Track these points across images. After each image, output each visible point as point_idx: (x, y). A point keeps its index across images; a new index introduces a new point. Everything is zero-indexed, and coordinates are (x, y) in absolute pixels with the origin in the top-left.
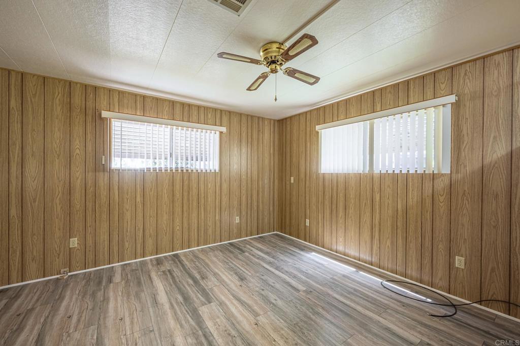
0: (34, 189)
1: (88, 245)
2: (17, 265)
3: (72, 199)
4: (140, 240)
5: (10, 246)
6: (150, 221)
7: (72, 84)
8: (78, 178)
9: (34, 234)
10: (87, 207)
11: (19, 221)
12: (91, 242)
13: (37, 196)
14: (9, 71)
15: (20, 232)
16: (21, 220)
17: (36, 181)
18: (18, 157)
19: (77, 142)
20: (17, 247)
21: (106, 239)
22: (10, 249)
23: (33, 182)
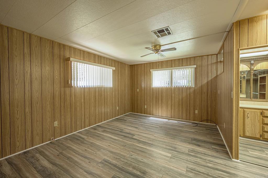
0: (37, 97)
1: (62, 125)
2: (29, 138)
3: (55, 102)
4: (83, 120)
5: (26, 128)
6: (87, 111)
7: (53, 42)
8: (57, 91)
9: (38, 121)
10: (61, 105)
11: (30, 114)
12: (63, 123)
13: (38, 101)
14: (23, 33)
15: (31, 120)
16: (31, 114)
17: (38, 93)
18: (29, 80)
19: (57, 72)
20: (29, 129)
21: (69, 121)
22: (26, 130)
23: (37, 93)
